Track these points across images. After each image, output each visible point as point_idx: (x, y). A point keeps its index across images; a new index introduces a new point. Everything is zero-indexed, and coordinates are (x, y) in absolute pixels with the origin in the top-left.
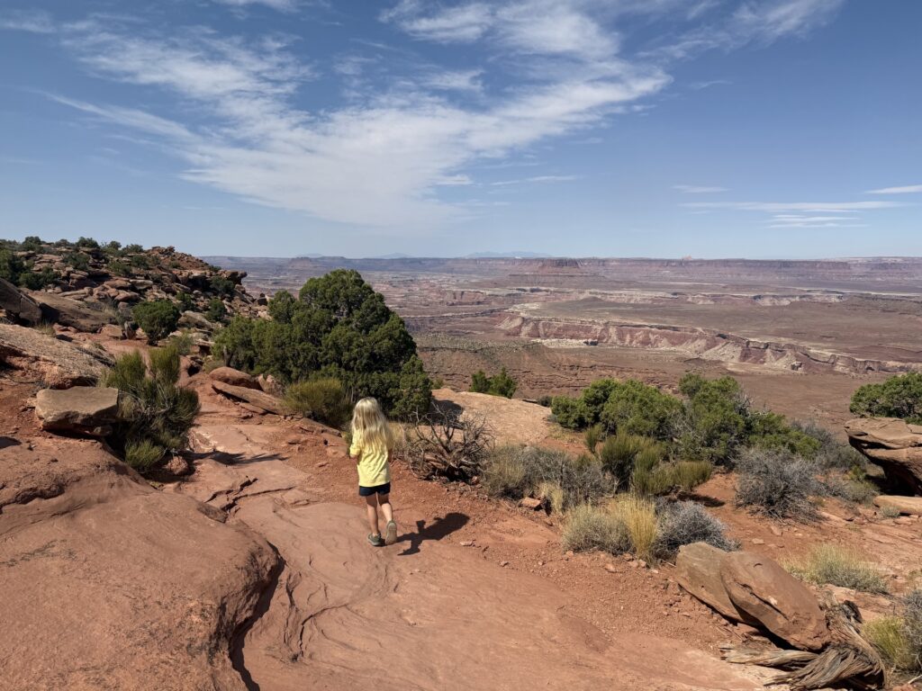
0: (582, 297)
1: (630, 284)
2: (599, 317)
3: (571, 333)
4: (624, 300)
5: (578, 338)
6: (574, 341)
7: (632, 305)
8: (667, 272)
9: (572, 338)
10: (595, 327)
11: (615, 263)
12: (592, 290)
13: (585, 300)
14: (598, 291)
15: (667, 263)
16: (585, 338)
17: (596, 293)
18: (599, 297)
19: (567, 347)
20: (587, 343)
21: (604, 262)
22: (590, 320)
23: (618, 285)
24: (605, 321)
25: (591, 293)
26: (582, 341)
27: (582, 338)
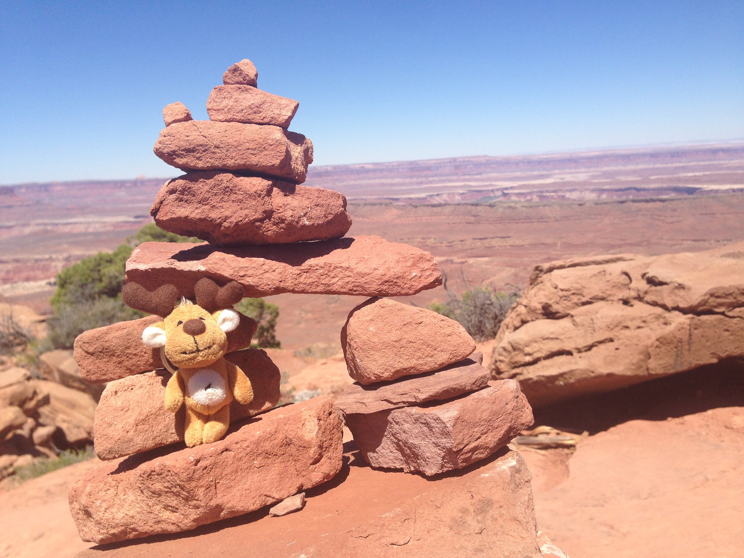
0: (27, 230)
1: (83, 210)
2: (55, 252)
3: (24, 274)
4: (81, 229)
5: (35, 279)
6: (32, 284)
7: (91, 234)
8: (122, 194)
9: (28, 279)
10: (53, 264)
11: (58, 188)
12: (40, 221)
13: (32, 235)
14: (46, 221)
15: (120, 184)
16: (45, 278)
17: (45, 224)
18: (49, 228)
19: (25, 292)
20: (50, 284)
21: (46, 187)
22: (47, 256)
23: (69, 212)
24: (65, 255)
25: (38, 225)
26: (43, 283)
27: (41, 279)
